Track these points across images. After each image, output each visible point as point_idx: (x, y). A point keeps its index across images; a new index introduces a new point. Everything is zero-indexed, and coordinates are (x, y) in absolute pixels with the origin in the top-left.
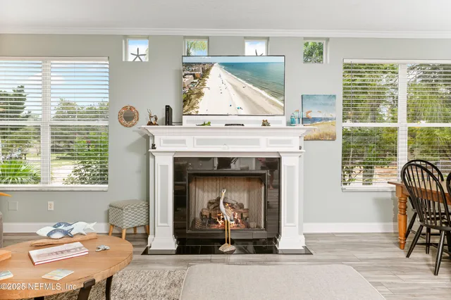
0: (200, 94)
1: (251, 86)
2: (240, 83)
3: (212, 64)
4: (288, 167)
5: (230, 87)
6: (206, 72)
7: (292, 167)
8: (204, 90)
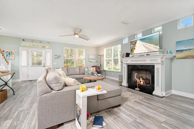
0: (135, 49)
1: (148, 44)
2: (144, 44)
3: (137, 40)
4: (157, 68)
5: (142, 45)
6: (136, 43)
7: (158, 68)
8: (135, 48)
